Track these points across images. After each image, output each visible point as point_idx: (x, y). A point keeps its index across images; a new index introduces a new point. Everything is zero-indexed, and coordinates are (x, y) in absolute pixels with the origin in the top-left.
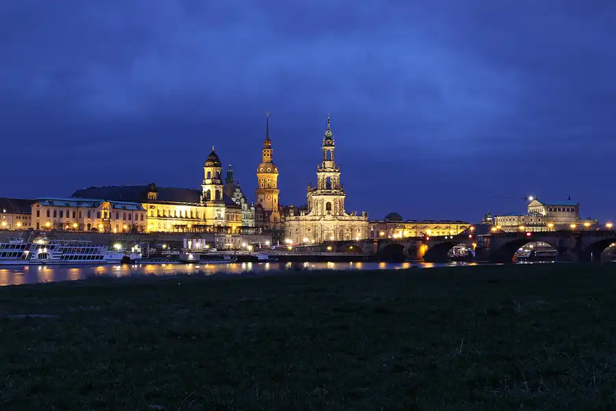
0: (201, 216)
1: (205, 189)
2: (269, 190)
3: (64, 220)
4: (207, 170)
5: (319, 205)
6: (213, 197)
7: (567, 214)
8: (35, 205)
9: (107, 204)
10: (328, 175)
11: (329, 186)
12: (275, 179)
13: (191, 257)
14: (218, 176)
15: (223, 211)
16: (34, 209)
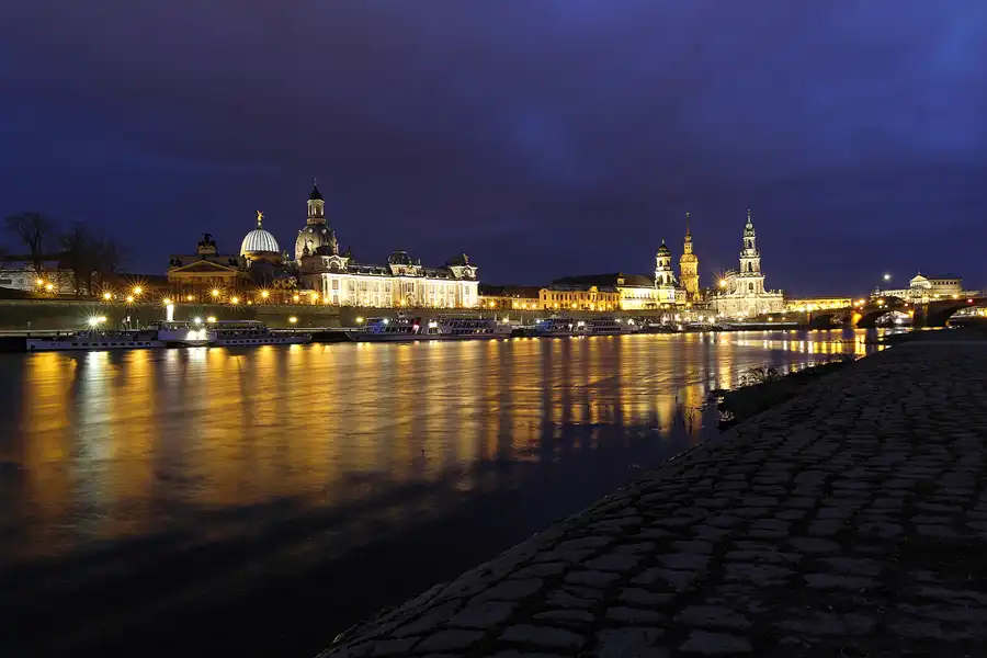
0: (655, 297)
1: (658, 275)
2: (691, 275)
3: (564, 302)
4: (658, 259)
5: (743, 286)
6: (665, 281)
7: (950, 286)
8: (542, 290)
9: (594, 288)
10: (749, 260)
11: (750, 269)
12: (695, 267)
13: (680, 328)
14: (668, 264)
15: (673, 291)
16: (541, 293)
